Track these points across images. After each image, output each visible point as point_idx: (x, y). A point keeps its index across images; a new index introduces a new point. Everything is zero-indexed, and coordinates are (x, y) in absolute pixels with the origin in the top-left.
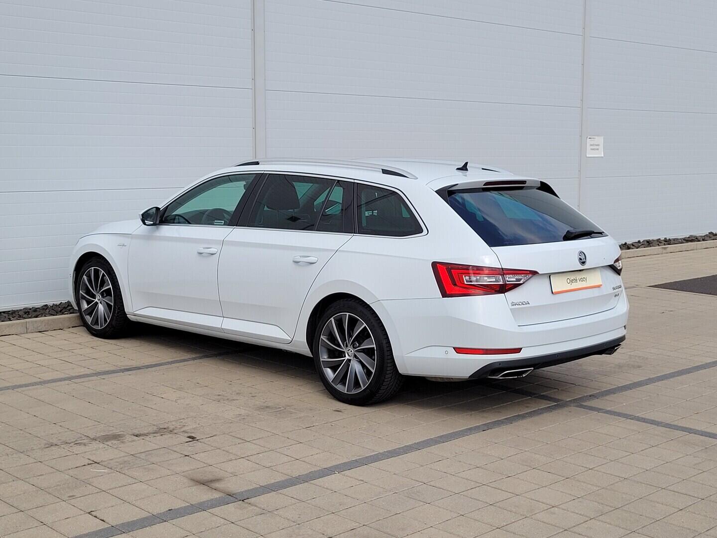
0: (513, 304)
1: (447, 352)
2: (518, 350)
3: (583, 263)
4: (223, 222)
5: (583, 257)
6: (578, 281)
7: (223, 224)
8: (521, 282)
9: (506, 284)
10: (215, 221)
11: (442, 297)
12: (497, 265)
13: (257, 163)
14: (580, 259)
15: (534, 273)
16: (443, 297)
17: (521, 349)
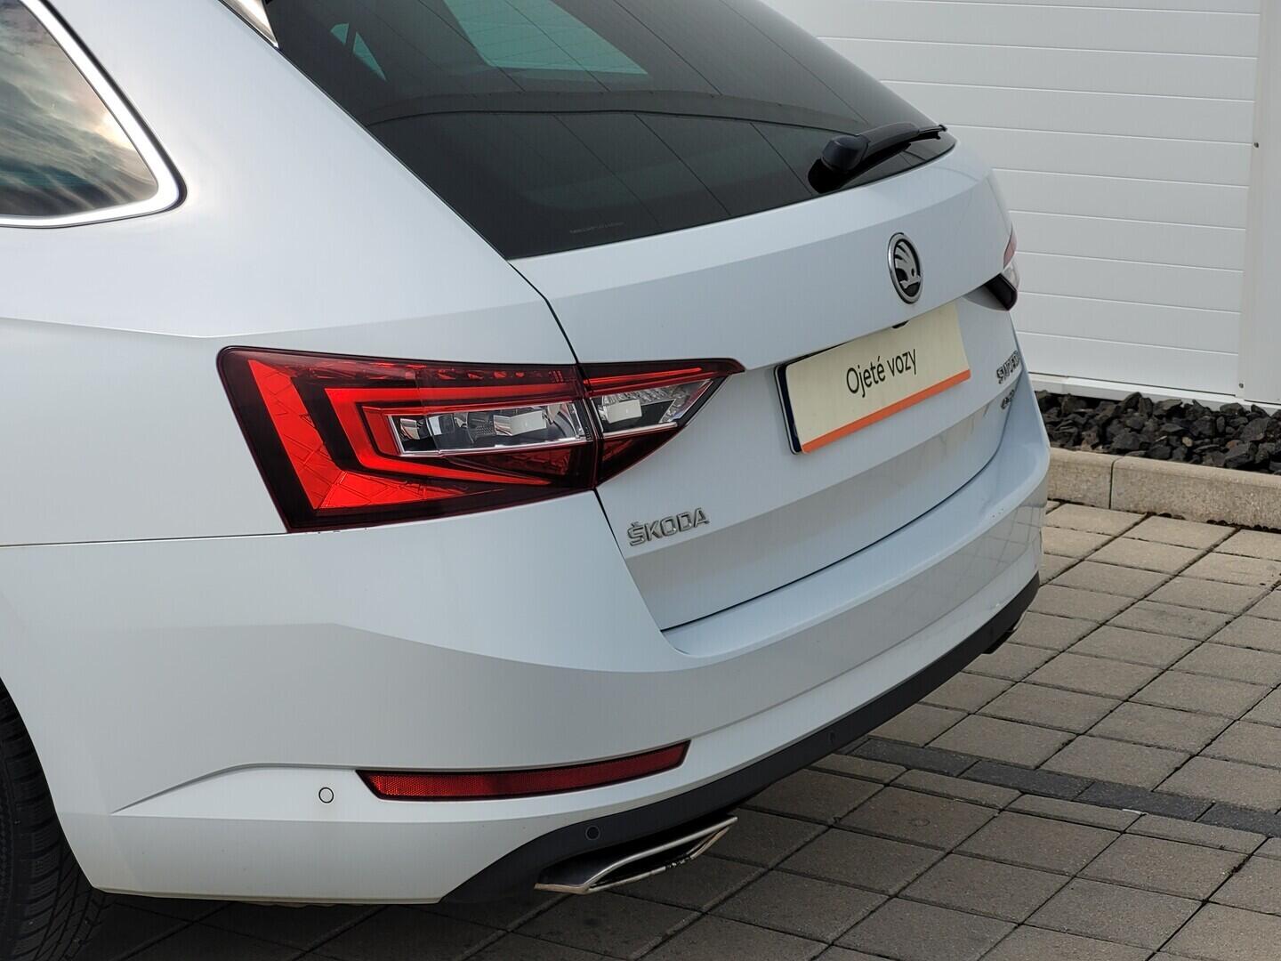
0: (640, 534)
1: (325, 796)
2: (671, 756)
3: (913, 290)
5: (908, 265)
6: (887, 372)
8: (666, 423)
9: (602, 441)
11: (285, 530)
12: (555, 354)
14: (901, 274)
15: (724, 368)
16: (289, 531)
17: (685, 745)
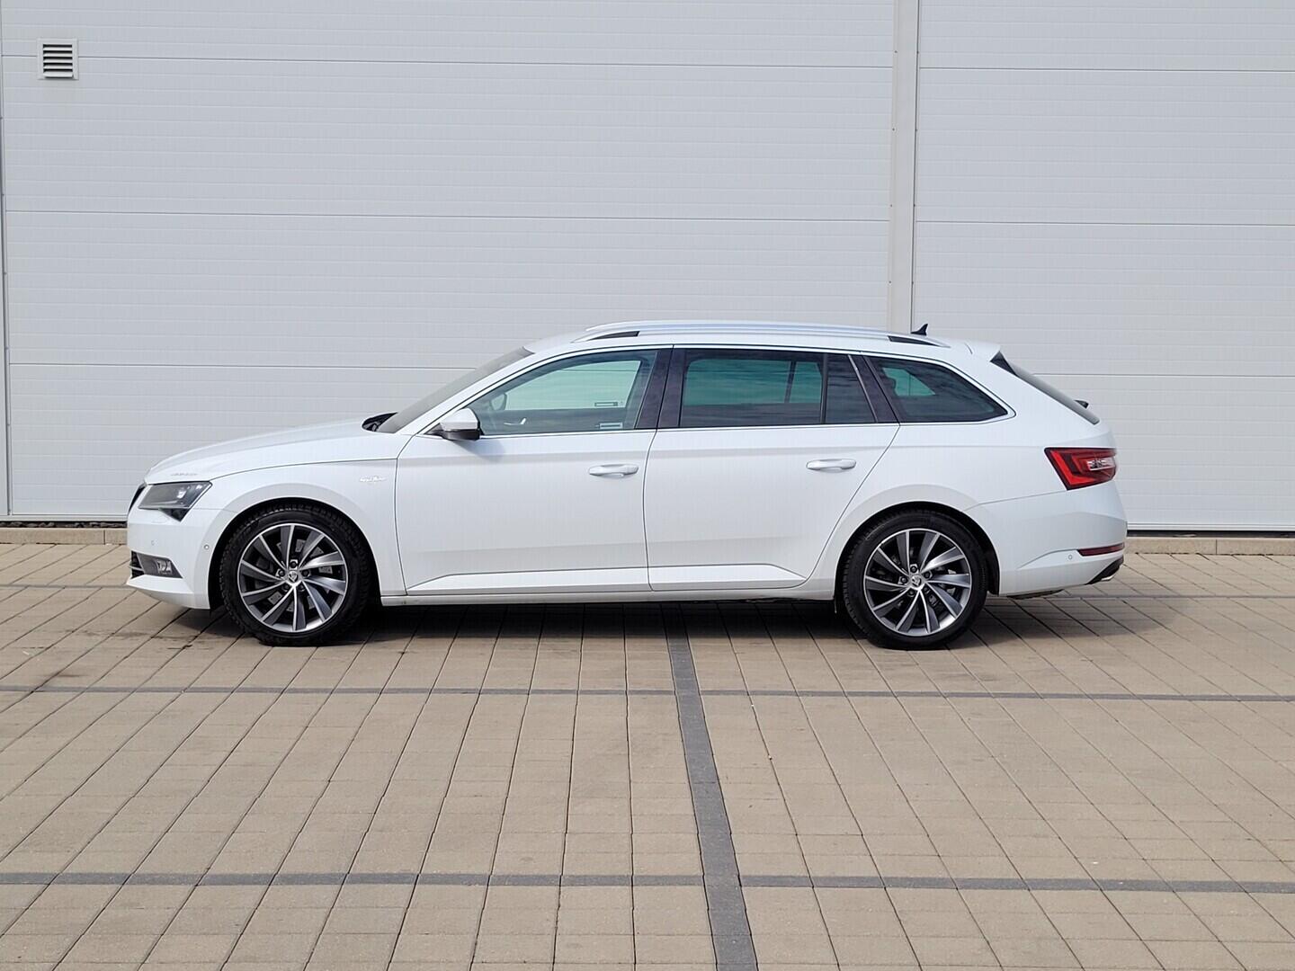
1: (1071, 557)
4: (621, 424)
7: (621, 427)
10: (601, 424)
13: (636, 334)
16: (1067, 490)
